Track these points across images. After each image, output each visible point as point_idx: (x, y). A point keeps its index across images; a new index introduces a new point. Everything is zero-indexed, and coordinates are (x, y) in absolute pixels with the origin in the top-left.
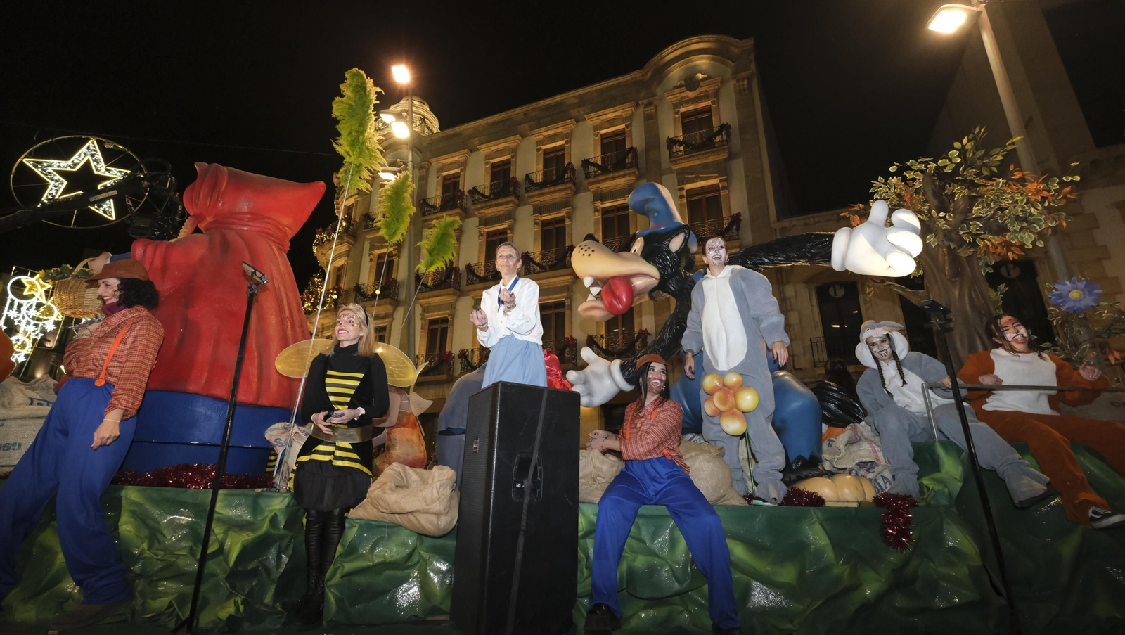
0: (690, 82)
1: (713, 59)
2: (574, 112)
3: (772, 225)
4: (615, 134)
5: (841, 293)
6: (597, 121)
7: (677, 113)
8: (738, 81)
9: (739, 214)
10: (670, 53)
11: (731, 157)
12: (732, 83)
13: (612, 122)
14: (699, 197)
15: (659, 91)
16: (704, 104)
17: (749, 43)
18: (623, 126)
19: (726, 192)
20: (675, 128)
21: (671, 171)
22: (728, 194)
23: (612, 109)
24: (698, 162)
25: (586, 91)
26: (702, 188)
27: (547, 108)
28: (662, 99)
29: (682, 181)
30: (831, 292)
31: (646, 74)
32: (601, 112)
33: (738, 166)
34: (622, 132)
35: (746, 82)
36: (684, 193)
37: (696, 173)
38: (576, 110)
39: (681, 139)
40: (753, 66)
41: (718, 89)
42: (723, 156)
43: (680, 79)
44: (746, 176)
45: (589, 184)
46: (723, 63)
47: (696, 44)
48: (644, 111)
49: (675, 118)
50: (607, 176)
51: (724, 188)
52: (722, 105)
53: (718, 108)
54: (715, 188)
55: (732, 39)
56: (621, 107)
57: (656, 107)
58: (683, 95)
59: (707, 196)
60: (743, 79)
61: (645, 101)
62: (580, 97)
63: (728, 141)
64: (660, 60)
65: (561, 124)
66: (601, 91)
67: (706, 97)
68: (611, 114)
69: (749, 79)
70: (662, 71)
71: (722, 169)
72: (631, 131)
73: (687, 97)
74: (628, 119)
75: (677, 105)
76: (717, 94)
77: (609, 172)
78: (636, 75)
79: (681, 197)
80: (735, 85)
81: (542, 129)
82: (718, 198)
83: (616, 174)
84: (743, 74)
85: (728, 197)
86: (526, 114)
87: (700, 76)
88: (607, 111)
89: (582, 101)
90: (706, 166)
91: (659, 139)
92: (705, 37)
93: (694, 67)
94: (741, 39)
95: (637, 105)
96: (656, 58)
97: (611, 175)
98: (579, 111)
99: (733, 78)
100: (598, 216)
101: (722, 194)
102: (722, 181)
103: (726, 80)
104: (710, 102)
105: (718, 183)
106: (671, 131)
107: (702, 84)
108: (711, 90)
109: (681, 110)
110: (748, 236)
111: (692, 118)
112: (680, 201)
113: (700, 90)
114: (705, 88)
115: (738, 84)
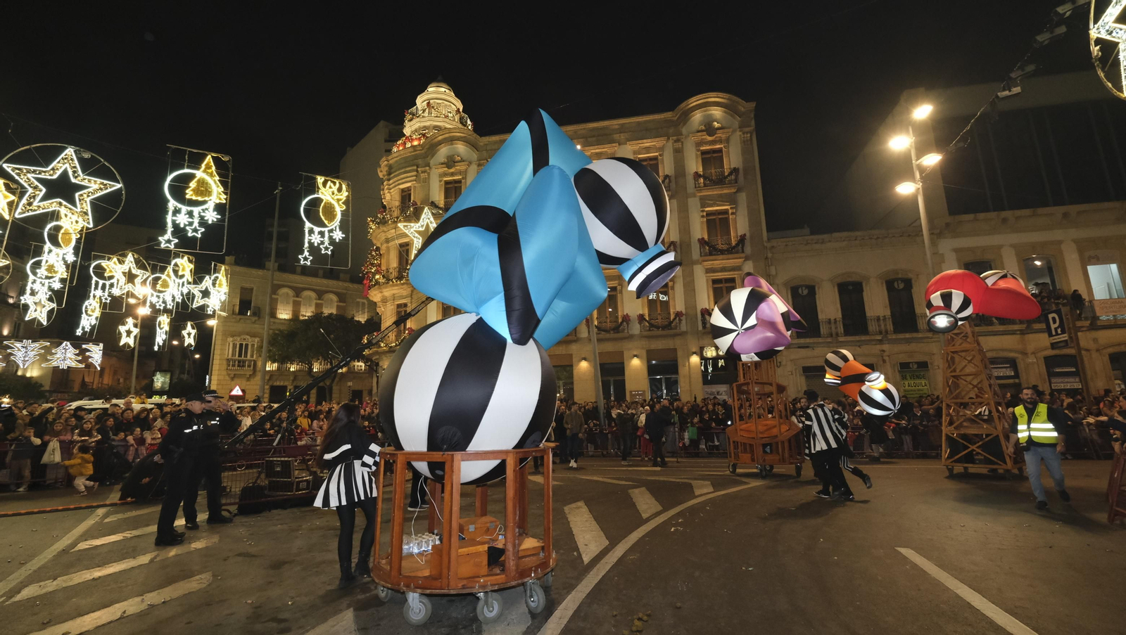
0: (709, 130)
1: (725, 112)
2: (616, 136)
3: (765, 244)
4: (651, 159)
5: (806, 292)
6: (636, 148)
7: (698, 150)
8: (744, 133)
9: (745, 235)
10: (694, 101)
11: (739, 190)
12: (738, 133)
13: (648, 150)
14: (714, 217)
15: (684, 131)
16: (718, 146)
17: (752, 105)
18: (657, 154)
19: (734, 216)
20: (697, 162)
21: (695, 196)
22: (735, 218)
23: (649, 140)
24: (715, 193)
25: (627, 122)
26: (716, 210)
27: (594, 129)
28: (687, 137)
29: (703, 206)
30: (800, 291)
31: (676, 115)
32: (640, 141)
33: (742, 197)
34: (655, 158)
35: (749, 135)
36: (705, 214)
37: (714, 200)
38: (618, 135)
39: (702, 173)
40: (753, 123)
41: (729, 137)
42: (734, 190)
43: (701, 124)
44: (748, 206)
46: (732, 116)
47: (713, 97)
48: (673, 146)
49: (697, 155)
51: (733, 213)
52: (731, 149)
53: (728, 153)
54: (726, 212)
55: (741, 100)
56: (657, 139)
57: (682, 142)
58: (703, 137)
59: (720, 217)
60: (747, 133)
61: (675, 138)
62: (622, 125)
63: (736, 181)
64: (686, 106)
65: (606, 146)
66: (639, 123)
67: (720, 141)
68: (647, 143)
69: (752, 133)
70: (687, 115)
71: (732, 200)
72: (663, 159)
73: (706, 139)
74: (661, 149)
75: (699, 144)
76: (728, 140)
78: (668, 115)
79: (703, 216)
80: (740, 135)
81: (592, 148)
82: (727, 220)
84: (747, 129)
85: (735, 220)
86: (575, 132)
87: (716, 125)
88: (645, 141)
89: (622, 129)
90: (721, 195)
91: (685, 169)
92: (720, 94)
93: (710, 116)
94: (747, 102)
95: (669, 139)
96: (683, 105)
98: (620, 136)
99: (740, 131)
101: (731, 217)
102: (731, 208)
103: (734, 131)
104: (722, 146)
105: (728, 209)
106: (694, 165)
107: (718, 131)
108: (724, 136)
109: (701, 148)
110: (748, 249)
111: (709, 156)
112: (702, 219)
113: (716, 135)
114: (719, 134)
115: (742, 136)
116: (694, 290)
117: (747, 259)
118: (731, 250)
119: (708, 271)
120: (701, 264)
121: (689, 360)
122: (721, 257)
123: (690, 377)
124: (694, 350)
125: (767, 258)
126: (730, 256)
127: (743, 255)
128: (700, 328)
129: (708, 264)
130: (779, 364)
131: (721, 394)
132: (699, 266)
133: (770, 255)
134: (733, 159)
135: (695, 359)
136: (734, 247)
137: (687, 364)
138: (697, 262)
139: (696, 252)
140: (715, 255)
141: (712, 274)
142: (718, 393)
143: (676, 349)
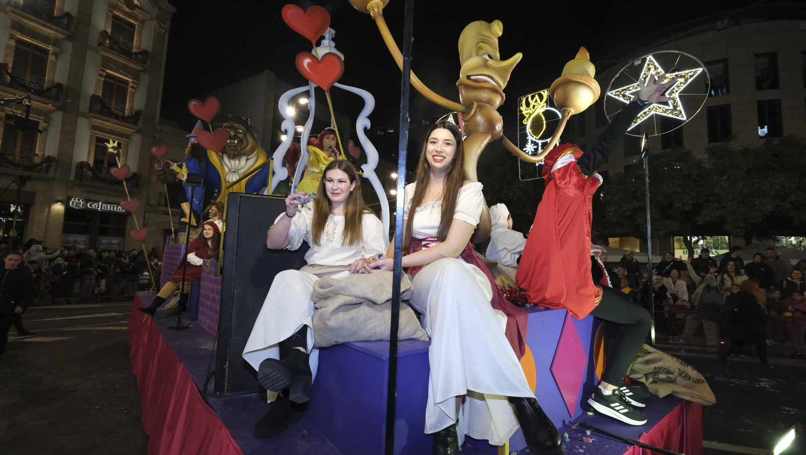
3: (157, 126)
7: (111, 12)
8: (160, 26)
9: (142, 111)
11: (144, 71)
12: (156, 24)
14: (112, 81)
16: (132, 21)
17: (173, 9)
19: (134, 90)
20: (106, 21)
21: (96, 51)
22: (134, 92)
24: (121, 61)
26: (116, 76)
29: (104, 65)
33: (145, 78)
35: (163, 31)
36: (105, 74)
37: (118, 67)
39: (110, 35)
40: (169, 22)
41: (145, 20)
42: (140, 69)
44: (148, 88)
45: (13, 12)
46: (153, 5)
49: (108, 15)
50: (38, 20)
51: (132, 87)
52: (144, 32)
53: (140, 33)
54: (126, 82)
59: (118, 84)
60: (163, 28)
63: (144, 62)
67: (136, 19)
69: (166, 31)
71: (136, 76)
73: (122, 6)
75: (113, 6)
76: (143, 22)
77: (42, 18)
79: (101, 75)
80: (155, 26)
82: (125, 90)
83: (48, 24)
84: (162, 24)
85: (133, 94)
90: (125, 66)
97: (42, 22)
100: (13, 43)
101: (130, 89)
102: (133, 82)
103: (152, 19)
104: (136, 24)
105: (128, 81)
106: (101, 23)
107: (137, 9)
108: (140, 16)
109: (115, 12)
110: (140, 124)
111: (120, 23)
112: (99, 78)
113: (134, 11)
114: (136, 12)
115: (158, 28)
116: (74, 141)
117: (138, 131)
118: (123, 119)
119: (94, 127)
120: (88, 118)
121: (50, 206)
122: (114, 121)
123: (47, 223)
124: (59, 198)
125: (155, 137)
126: (123, 123)
127: (136, 127)
128: (72, 178)
129: (97, 122)
130: (145, 224)
131: (79, 243)
132: (87, 120)
133: (158, 136)
134: (142, 40)
135: (58, 208)
136: (129, 117)
137: (47, 210)
138: (84, 115)
139: (84, 106)
140: (107, 116)
141: (98, 132)
142: (75, 242)
143: (35, 193)
